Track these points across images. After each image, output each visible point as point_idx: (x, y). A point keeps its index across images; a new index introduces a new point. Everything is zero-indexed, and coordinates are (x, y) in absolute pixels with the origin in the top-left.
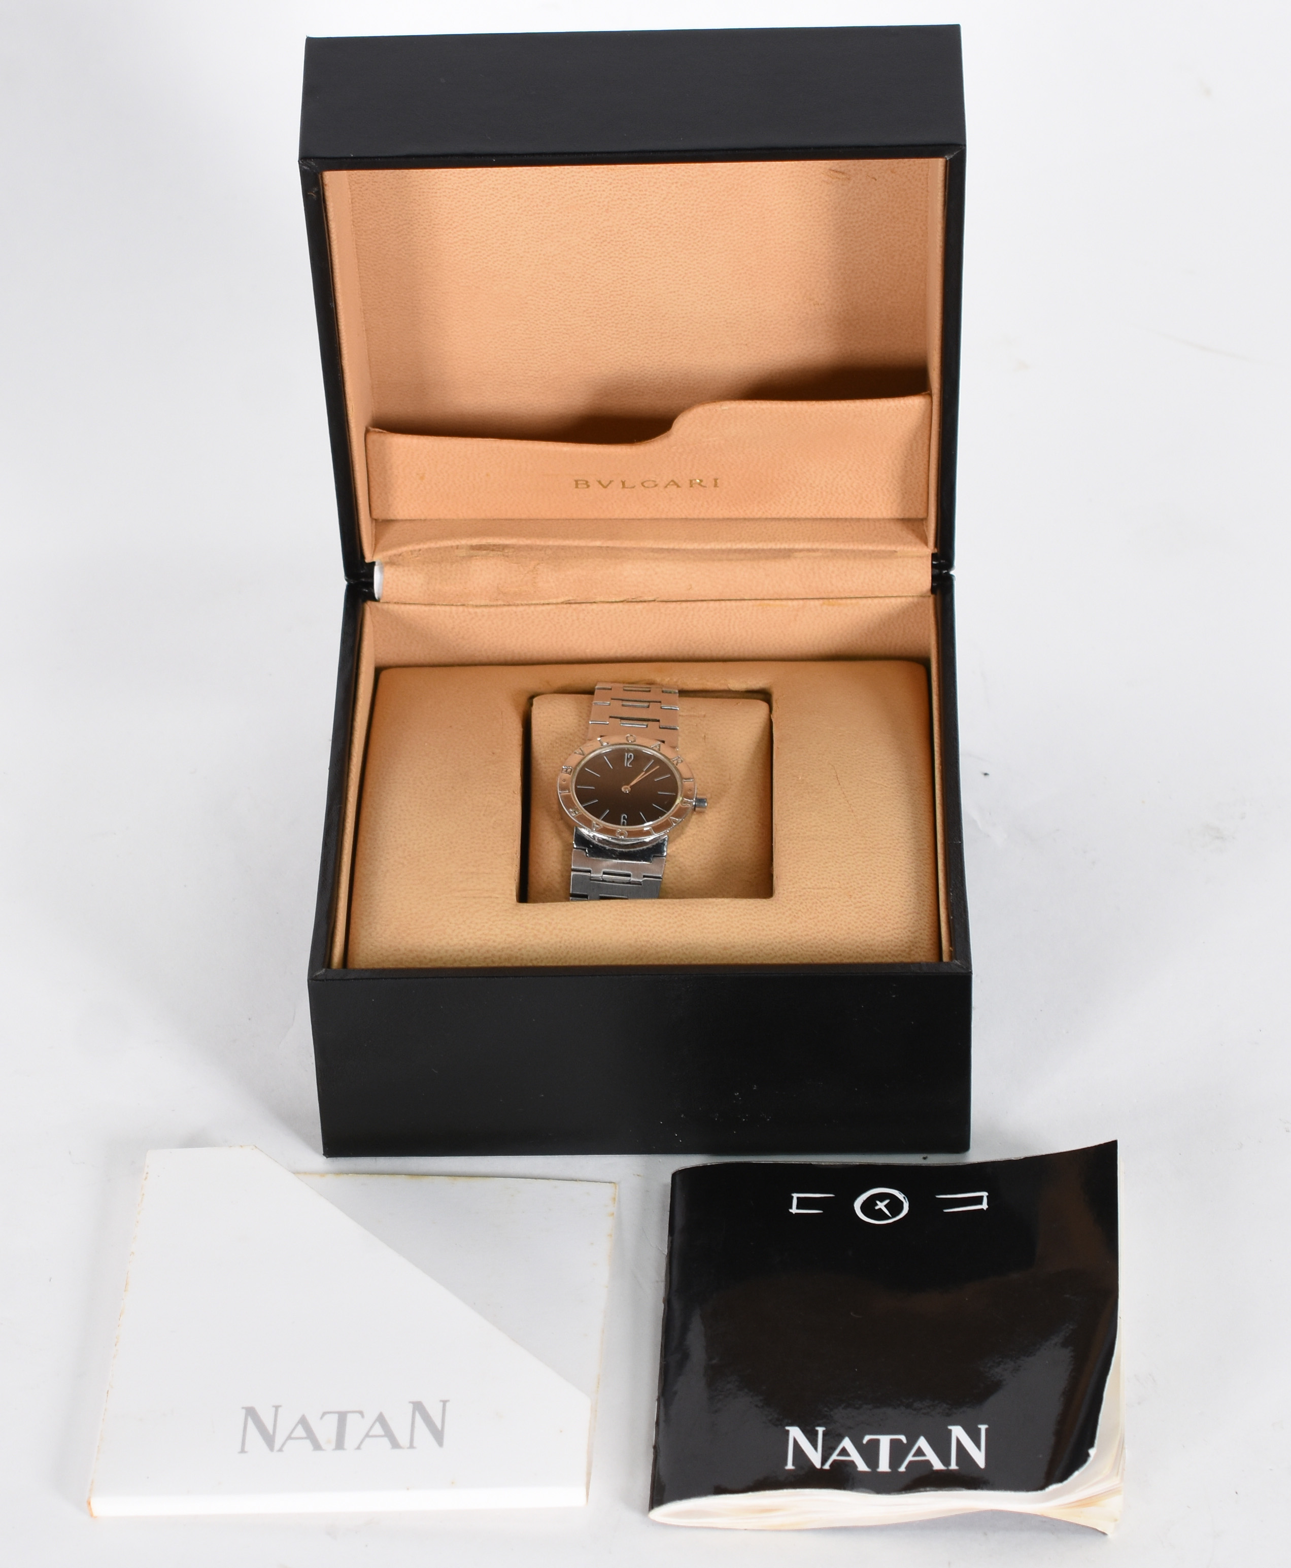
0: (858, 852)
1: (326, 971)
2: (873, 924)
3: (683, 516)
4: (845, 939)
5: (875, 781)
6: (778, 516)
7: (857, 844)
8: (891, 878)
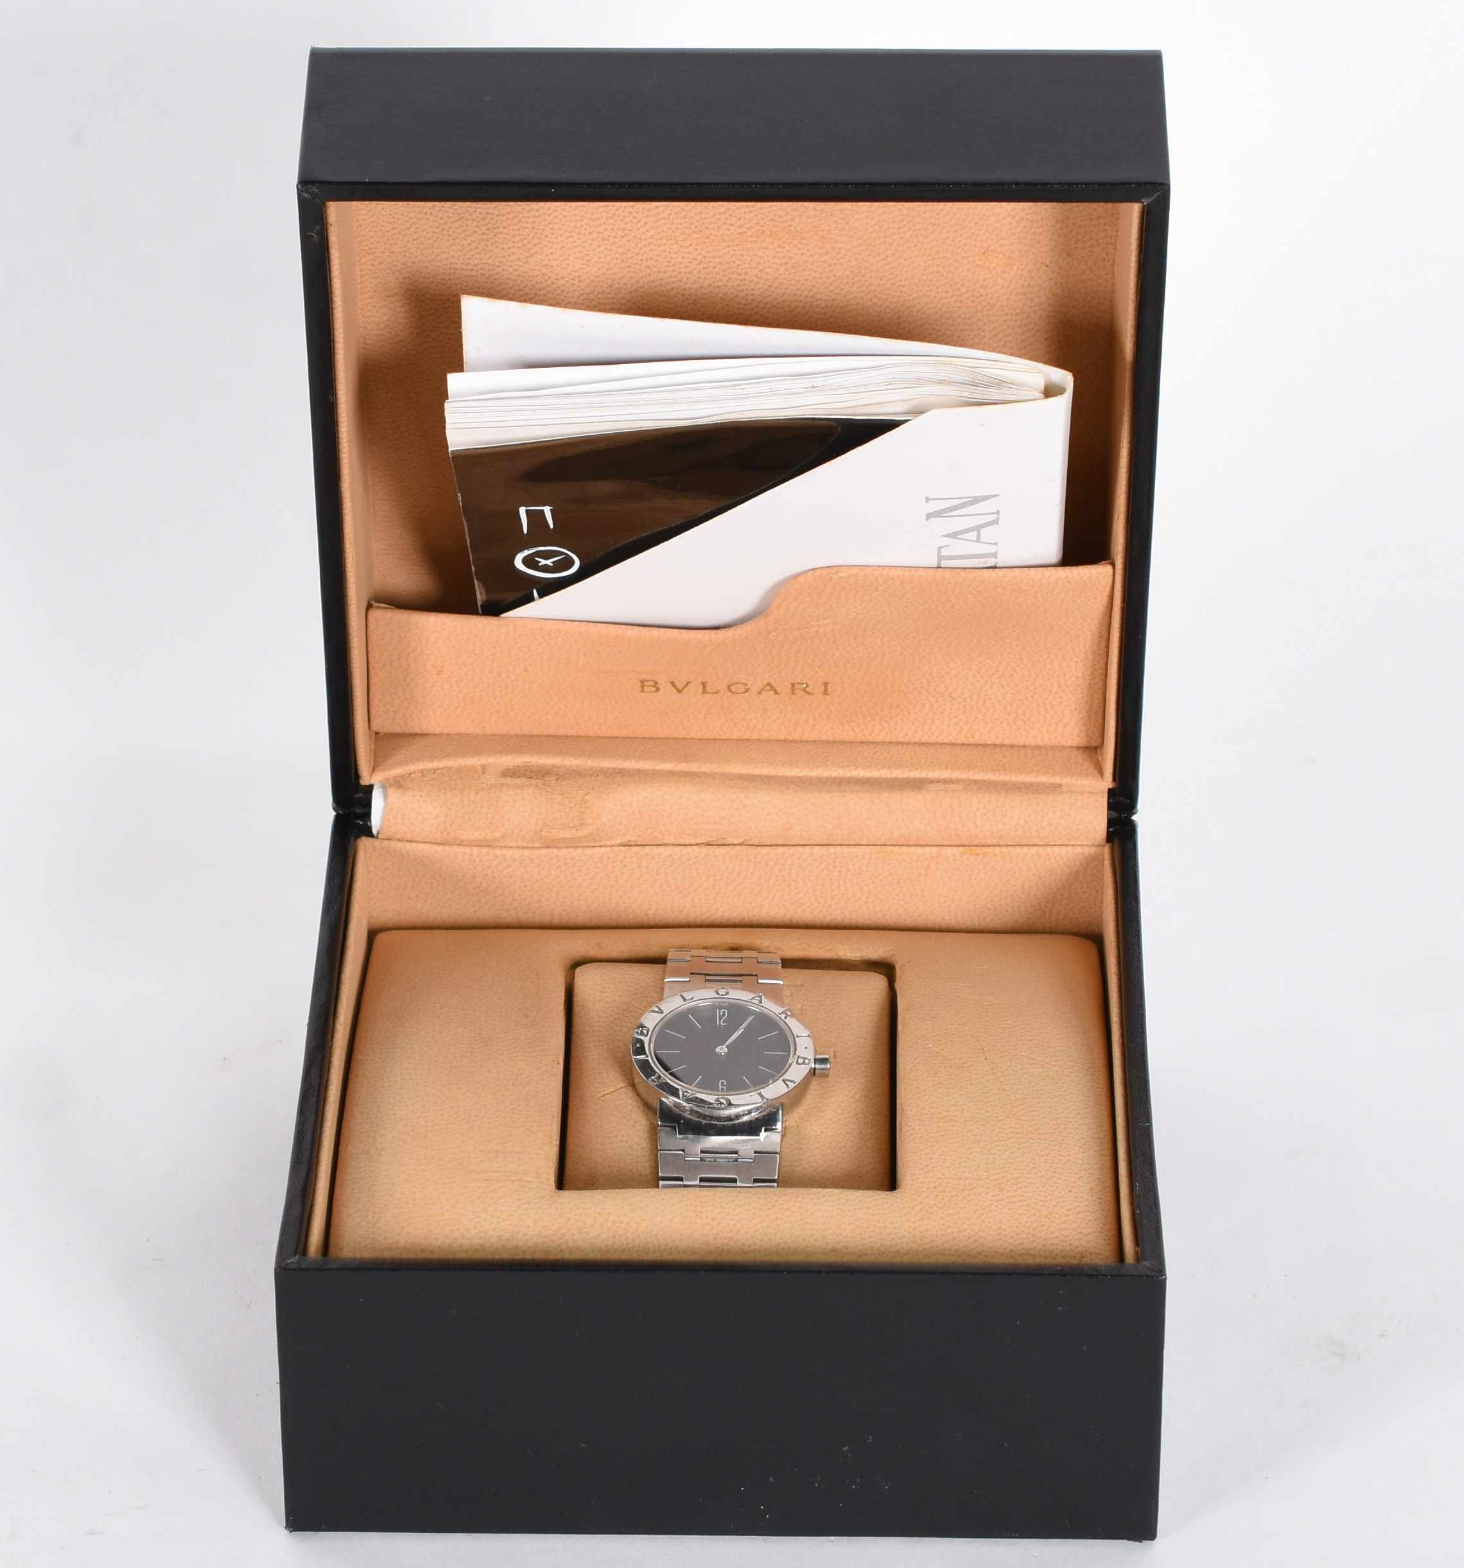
0: (1012, 1137)
1: (299, 1259)
2: (1033, 1222)
3: (782, 738)
4: (995, 1241)
5: (1033, 1057)
6: (906, 740)
7: (1010, 1127)
8: (1056, 1169)
